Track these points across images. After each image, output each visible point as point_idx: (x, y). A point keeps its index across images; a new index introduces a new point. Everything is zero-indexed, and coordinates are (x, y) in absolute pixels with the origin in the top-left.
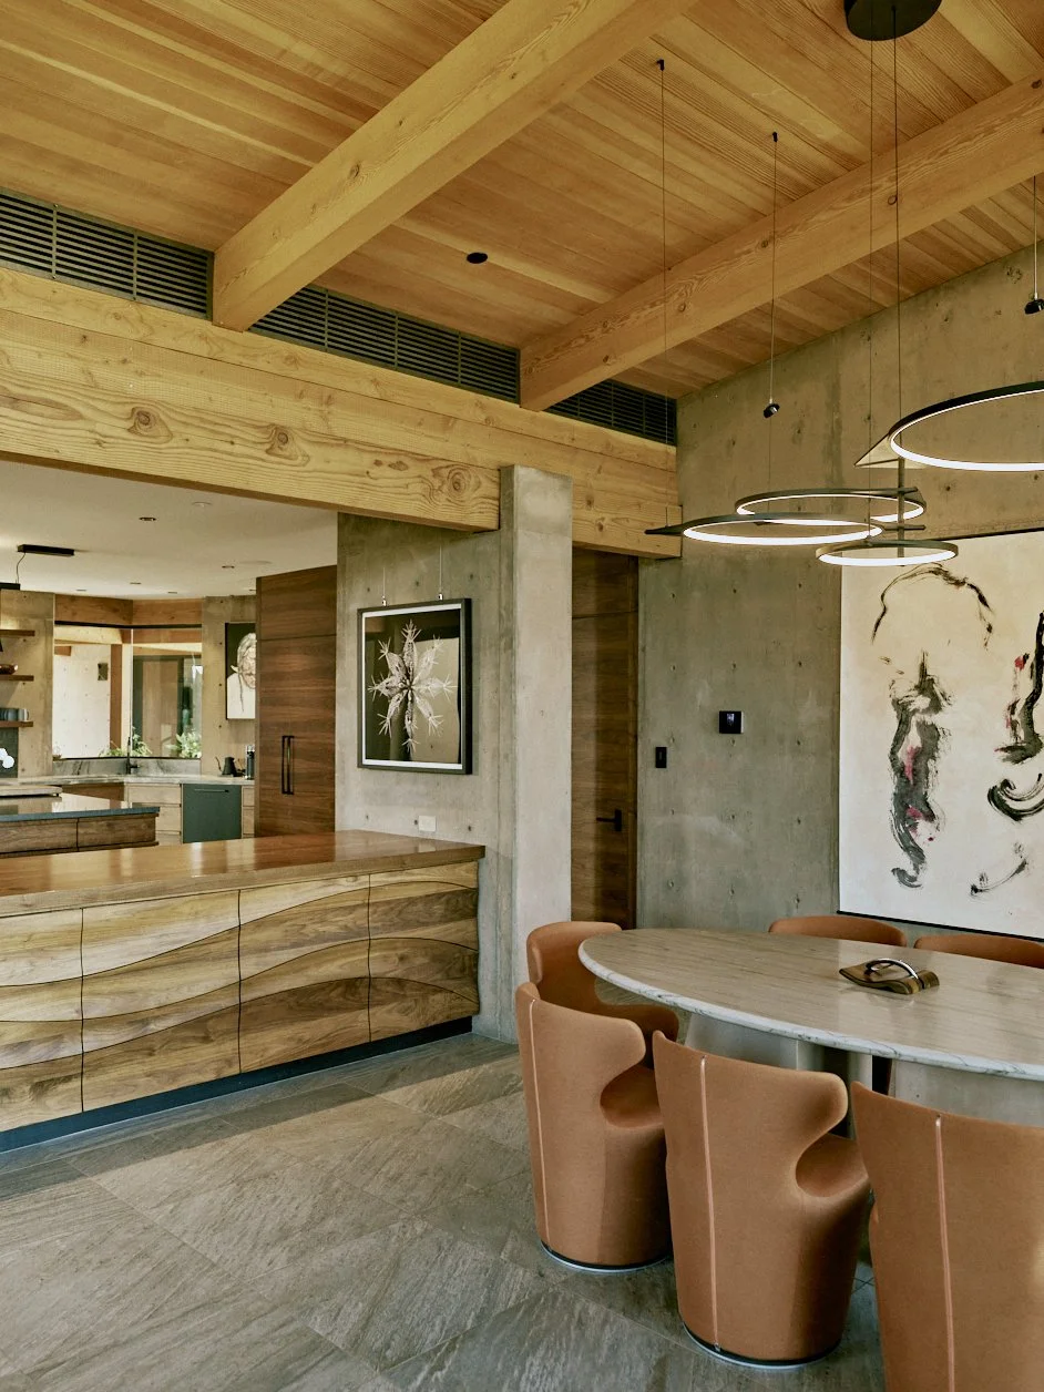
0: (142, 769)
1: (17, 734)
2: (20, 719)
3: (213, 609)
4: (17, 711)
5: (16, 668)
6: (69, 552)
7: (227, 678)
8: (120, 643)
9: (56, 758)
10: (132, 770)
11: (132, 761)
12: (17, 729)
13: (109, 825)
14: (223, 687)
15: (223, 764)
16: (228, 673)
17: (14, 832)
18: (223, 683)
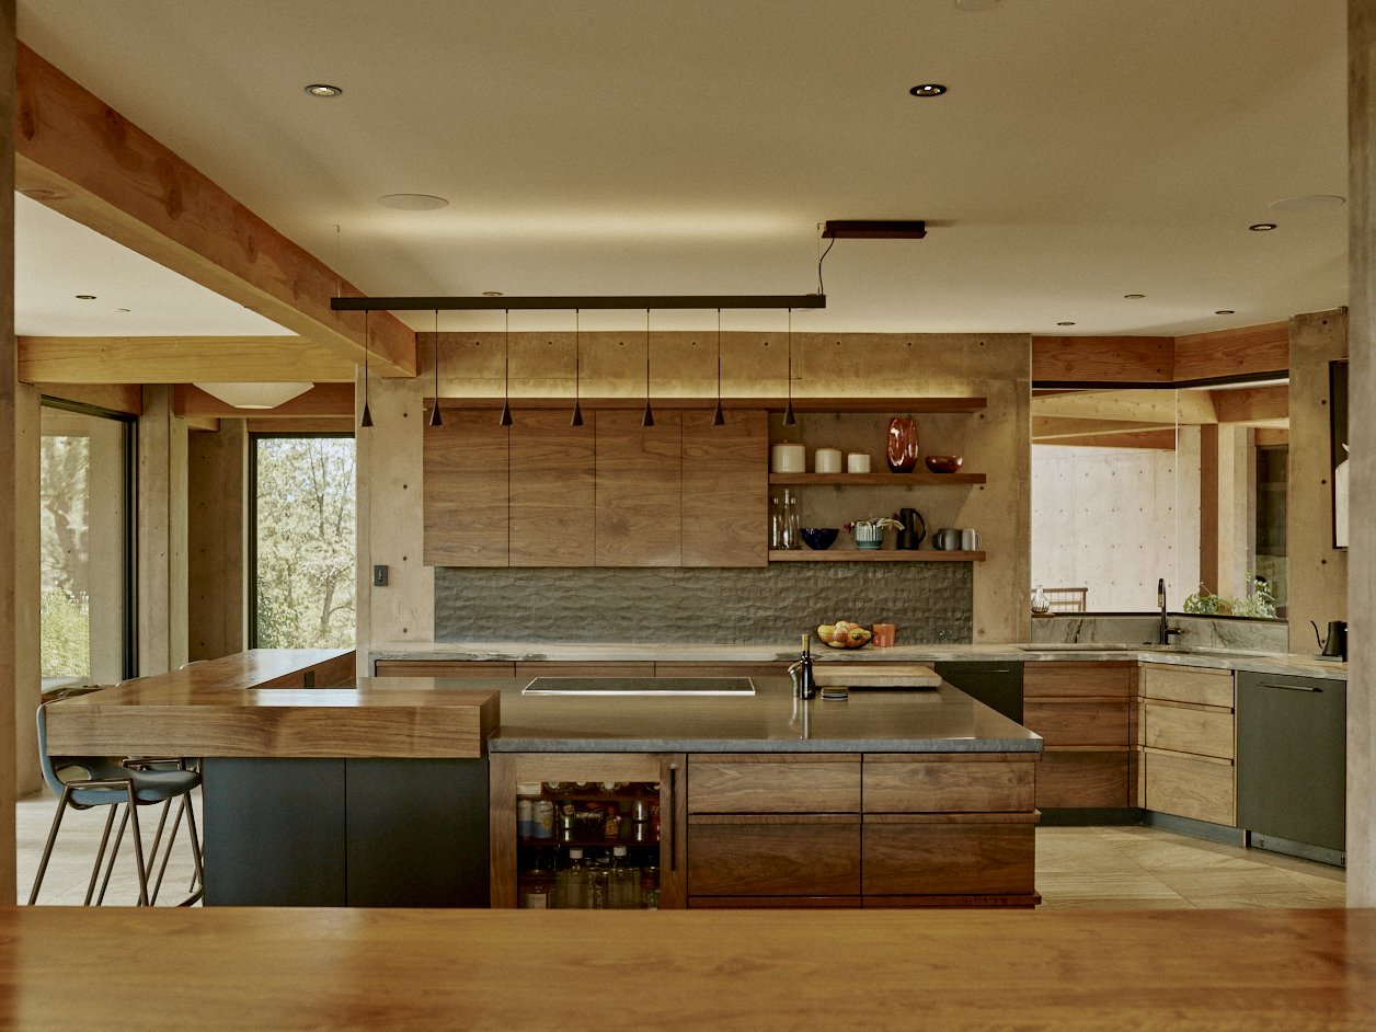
0: (1188, 637)
1: (971, 571)
2: (965, 546)
3: (1308, 339)
4: (959, 535)
5: (960, 462)
6: (914, 229)
7: (1334, 466)
8: (1212, 420)
9: (1038, 614)
10: (1171, 638)
11: (1172, 623)
12: (972, 562)
13: (929, 772)
14: (1328, 485)
15: (1324, 634)
16: (1337, 457)
17: (733, 773)
18: (1328, 479)
